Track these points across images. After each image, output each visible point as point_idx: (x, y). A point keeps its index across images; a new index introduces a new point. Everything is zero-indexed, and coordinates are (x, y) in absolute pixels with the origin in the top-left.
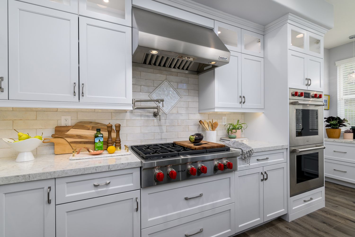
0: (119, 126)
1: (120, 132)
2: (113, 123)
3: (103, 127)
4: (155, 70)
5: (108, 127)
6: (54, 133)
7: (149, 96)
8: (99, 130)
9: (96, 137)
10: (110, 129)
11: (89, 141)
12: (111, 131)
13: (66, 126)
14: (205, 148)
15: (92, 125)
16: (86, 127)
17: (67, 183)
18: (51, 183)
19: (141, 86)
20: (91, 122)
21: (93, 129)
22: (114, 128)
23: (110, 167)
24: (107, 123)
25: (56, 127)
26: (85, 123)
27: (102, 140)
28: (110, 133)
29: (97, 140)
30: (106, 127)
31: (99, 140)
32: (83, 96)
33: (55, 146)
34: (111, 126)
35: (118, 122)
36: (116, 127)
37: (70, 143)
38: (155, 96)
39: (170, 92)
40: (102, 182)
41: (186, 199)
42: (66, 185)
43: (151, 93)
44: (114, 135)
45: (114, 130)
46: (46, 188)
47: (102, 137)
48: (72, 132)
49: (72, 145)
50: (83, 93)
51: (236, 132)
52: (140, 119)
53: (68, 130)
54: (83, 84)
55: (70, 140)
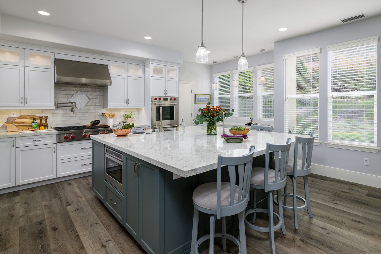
0: (47, 117)
1: (48, 120)
2: (43, 115)
3: (36, 117)
4: (72, 85)
5: (40, 117)
6: (7, 121)
7: (67, 100)
8: (34, 119)
9: (33, 122)
10: (41, 119)
11: (28, 125)
12: (42, 120)
13: (14, 118)
14: (100, 126)
15: (30, 117)
16: (26, 118)
17: (21, 139)
18: (14, 139)
19: (62, 94)
20: (29, 115)
21: (30, 118)
22: (44, 118)
23: (41, 134)
24: (39, 115)
25: (8, 118)
26: (26, 115)
27: (36, 124)
28: (41, 120)
29: (33, 124)
30: (39, 118)
31: (35, 124)
32: (26, 103)
33: (8, 128)
34: (42, 117)
35: (47, 115)
36: (45, 117)
37: (16, 126)
38: (72, 100)
39: (83, 97)
40: (36, 140)
41: (82, 149)
42: (20, 140)
43: (69, 98)
44: (44, 122)
45: (44, 119)
46: (12, 141)
47: (37, 122)
48: (18, 120)
49: (17, 127)
50: (26, 102)
51: (127, 119)
52: (61, 113)
53: (16, 120)
54: (26, 98)
55: (16, 124)
